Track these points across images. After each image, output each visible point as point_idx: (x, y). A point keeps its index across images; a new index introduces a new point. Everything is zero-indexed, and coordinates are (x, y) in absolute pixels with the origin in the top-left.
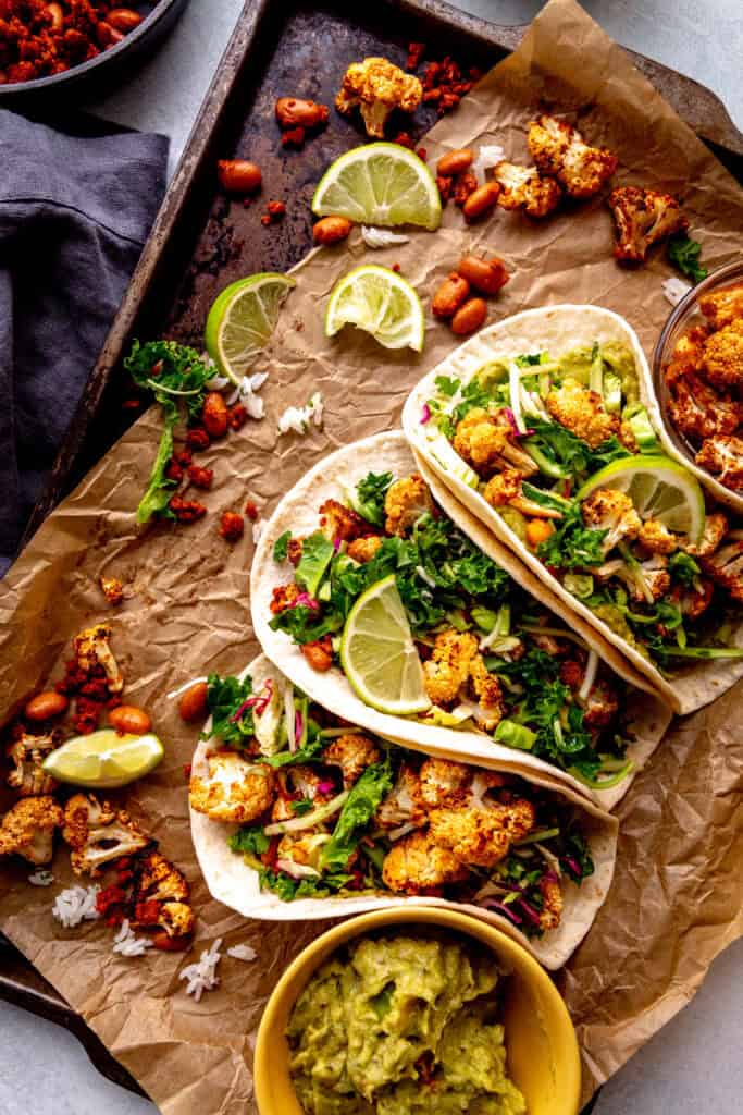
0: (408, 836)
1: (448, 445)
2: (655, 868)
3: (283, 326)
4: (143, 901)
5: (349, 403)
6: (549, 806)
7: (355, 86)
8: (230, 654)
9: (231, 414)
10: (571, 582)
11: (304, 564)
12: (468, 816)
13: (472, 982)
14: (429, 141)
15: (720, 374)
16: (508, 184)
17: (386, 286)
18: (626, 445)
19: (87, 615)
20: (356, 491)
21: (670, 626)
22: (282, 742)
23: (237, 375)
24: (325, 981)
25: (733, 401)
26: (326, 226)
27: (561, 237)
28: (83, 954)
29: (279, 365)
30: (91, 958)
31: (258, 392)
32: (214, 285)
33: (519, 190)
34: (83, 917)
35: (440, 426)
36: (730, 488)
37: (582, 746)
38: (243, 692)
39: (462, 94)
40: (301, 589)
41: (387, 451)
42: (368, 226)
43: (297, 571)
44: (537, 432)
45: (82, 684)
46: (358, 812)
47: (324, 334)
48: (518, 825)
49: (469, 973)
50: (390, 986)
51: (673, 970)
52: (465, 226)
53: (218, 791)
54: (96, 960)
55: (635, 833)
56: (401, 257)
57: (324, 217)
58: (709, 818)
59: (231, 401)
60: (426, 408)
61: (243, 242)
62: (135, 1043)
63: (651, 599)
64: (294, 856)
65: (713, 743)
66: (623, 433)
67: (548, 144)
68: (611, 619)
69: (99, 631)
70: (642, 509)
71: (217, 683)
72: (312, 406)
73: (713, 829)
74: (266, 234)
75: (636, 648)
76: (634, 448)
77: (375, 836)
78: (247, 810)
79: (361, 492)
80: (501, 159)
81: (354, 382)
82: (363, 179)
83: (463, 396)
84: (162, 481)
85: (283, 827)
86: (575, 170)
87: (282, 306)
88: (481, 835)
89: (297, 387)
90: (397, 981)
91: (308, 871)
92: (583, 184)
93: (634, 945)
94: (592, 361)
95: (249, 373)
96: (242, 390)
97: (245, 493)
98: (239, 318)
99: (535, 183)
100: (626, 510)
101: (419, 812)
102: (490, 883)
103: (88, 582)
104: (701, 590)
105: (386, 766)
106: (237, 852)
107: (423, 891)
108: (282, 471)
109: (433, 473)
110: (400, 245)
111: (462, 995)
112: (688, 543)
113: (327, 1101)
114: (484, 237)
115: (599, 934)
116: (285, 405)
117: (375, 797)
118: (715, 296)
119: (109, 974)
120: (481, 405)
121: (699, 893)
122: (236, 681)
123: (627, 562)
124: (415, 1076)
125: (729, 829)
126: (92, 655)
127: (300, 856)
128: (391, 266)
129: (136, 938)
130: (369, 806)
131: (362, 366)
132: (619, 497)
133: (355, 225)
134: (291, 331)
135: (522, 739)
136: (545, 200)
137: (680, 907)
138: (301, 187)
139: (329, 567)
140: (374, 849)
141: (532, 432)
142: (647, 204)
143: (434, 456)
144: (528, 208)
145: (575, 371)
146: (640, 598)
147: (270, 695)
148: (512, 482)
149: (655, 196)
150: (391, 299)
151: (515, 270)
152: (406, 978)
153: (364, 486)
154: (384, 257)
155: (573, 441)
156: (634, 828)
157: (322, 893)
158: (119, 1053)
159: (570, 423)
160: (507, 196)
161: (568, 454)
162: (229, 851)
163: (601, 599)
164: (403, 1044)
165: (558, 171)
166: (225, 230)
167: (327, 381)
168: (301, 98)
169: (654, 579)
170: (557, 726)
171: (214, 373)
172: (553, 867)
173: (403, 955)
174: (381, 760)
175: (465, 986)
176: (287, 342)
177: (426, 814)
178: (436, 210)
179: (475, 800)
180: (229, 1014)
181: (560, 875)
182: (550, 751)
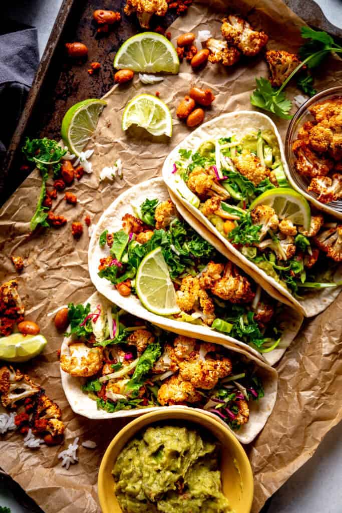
0: (169, 378)
1: (185, 184)
2: (296, 393)
3: (101, 125)
4: (38, 419)
5: (135, 164)
6: (239, 362)
7: (134, 5)
8: (79, 293)
9: (75, 172)
10: (246, 251)
11: (114, 245)
12: (197, 364)
13: (202, 447)
14: (172, 28)
15: (317, 146)
16: (214, 50)
17: (153, 104)
18: (273, 183)
19: (5, 276)
20: (140, 208)
21: (297, 272)
22: (107, 335)
23: (78, 151)
24: (131, 448)
25: (326, 159)
26: (121, 74)
27: (241, 75)
28: (8, 448)
29: (99, 145)
30: (13, 449)
31: (89, 159)
32: (65, 105)
33: (218, 54)
34: (8, 429)
35: (181, 175)
36: (323, 202)
37: (254, 330)
38: (86, 312)
39: (188, 5)
40: (114, 257)
41: (156, 188)
42: (142, 73)
43: (112, 249)
44: (229, 177)
46: (144, 365)
47: (122, 130)
48: (222, 368)
49: (201, 444)
50: (162, 447)
51: (304, 443)
52: (192, 72)
53: (75, 361)
54: (15, 450)
55: (287, 378)
56: (160, 89)
57: (120, 70)
58: (320, 367)
59: (75, 165)
60: (175, 165)
61: (79, 83)
62: (37, 488)
63: (286, 259)
64: (113, 390)
65: (323, 330)
66: (272, 176)
67: (231, 32)
68: (266, 269)
69: (12, 283)
70: (281, 213)
71: (73, 307)
72: (116, 166)
73: (322, 372)
74: (90, 79)
75: (279, 282)
76: (276, 183)
77: (154, 380)
78: (89, 370)
79: (143, 209)
80: (209, 37)
81: (137, 153)
82: (139, 50)
83: (193, 160)
84: (42, 208)
85: (108, 377)
86: (246, 43)
87: (100, 115)
88: (204, 373)
89: (108, 156)
90: (165, 445)
91: (120, 397)
92: (251, 50)
93: (285, 432)
94: (257, 140)
95: (84, 150)
96: (81, 159)
97: (84, 211)
98: (79, 123)
99: (226, 51)
100: (271, 215)
101: (174, 364)
102: (210, 400)
103: (5, 258)
104: (311, 253)
105: (158, 344)
106: (86, 393)
107: (177, 403)
108: (103, 199)
110: (159, 82)
111: (198, 453)
112: (304, 230)
113: (133, 504)
114: (202, 77)
115: (269, 429)
116: (103, 165)
117: (152, 359)
118: (315, 107)
119: (22, 457)
120: (201, 164)
121: (317, 404)
122: (82, 307)
123: (274, 240)
124: (175, 488)
125: (332, 372)
126: (10, 295)
127: (116, 390)
128: (155, 94)
129: (35, 438)
130: (150, 364)
131: (141, 145)
132: (268, 209)
133: (136, 73)
134: (104, 128)
135: (225, 328)
136: (232, 58)
137: (307, 411)
138: (108, 54)
139: (127, 247)
140: (153, 386)
141: (226, 177)
142: (282, 60)
143: (178, 190)
144: (223, 63)
145: (249, 146)
146: (281, 258)
147: (100, 312)
148: (216, 202)
149: (286, 56)
150: (155, 111)
151: (218, 93)
152: (170, 442)
153: (144, 206)
154: (150, 89)
155: (246, 182)
156: (285, 375)
157: (128, 407)
158: (30, 492)
159: (245, 173)
160: (212, 56)
161: (243, 188)
162: (81, 392)
163: (261, 258)
164: (168, 473)
165: (237, 44)
166: (69, 77)
167: (124, 153)
168: (107, 9)
169: (287, 248)
170: (241, 321)
171: (66, 153)
172: (243, 393)
173: (168, 432)
174: (155, 342)
175: (199, 449)
176: (103, 133)
177: (177, 365)
178: (177, 65)
179: (201, 356)
180: (84, 475)
181: (247, 397)
182: (239, 334)
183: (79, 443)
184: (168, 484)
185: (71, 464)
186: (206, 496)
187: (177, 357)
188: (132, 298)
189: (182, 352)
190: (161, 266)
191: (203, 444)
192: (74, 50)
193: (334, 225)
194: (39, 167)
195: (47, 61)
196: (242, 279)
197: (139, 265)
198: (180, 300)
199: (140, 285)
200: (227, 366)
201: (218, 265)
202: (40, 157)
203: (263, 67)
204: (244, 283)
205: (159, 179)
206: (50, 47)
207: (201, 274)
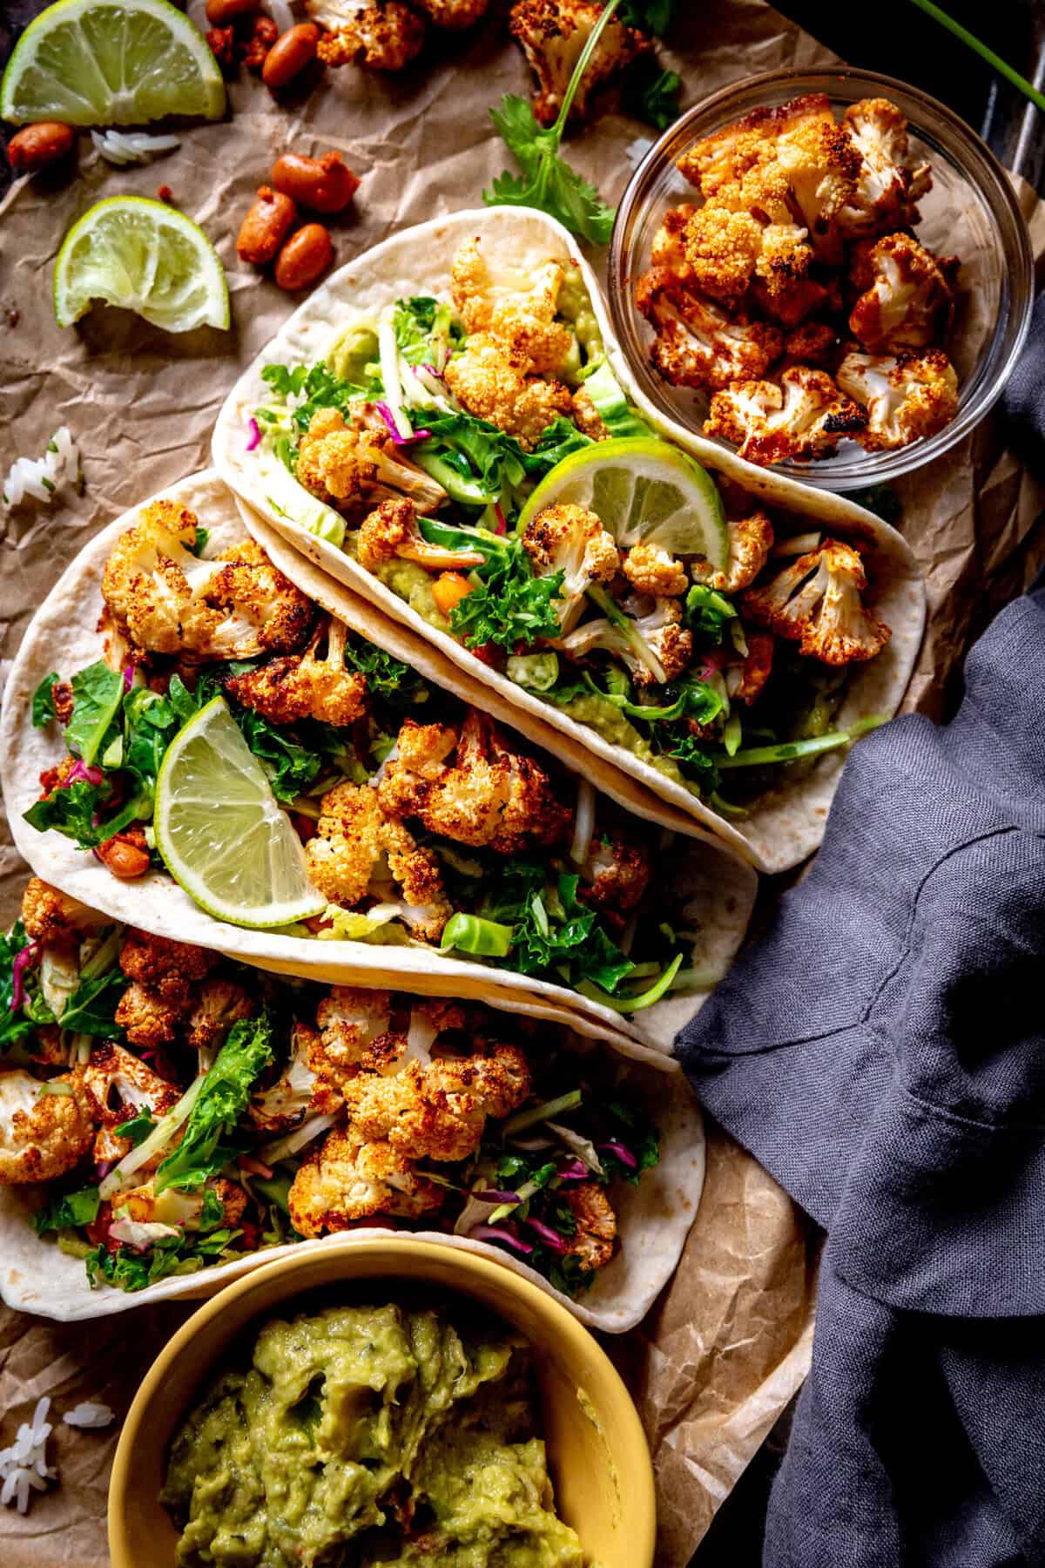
0: (320, 1142)
1: (290, 477)
5: (121, 436)
10: (520, 667)
11: (77, 718)
12: (401, 1076)
13: (464, 1363)
15: (715, 278)
16: (333, 23)
17: (151, 227)
18: (584, 428)
21: (707, 719)
24: (216, 1405)
25: (750, 323)
26: (28, 139)
27: (441, 97)
33: (347, 33)
35: (275, 450)
36: (760, 463)
37: (584, 936)
42: (102, 131)
43: (69, 732)
44: (433, 432)
46: (219, 1100)
47: (61, 326)
48: (490, 1080)
49: (456, 1353)
50: (315, 1386)
52: (275, 104)
56: (174, 175)
57: (26, 125)
60: (253, 422)
63: (662, 677)
64: (132, 1213)
66: (580, 406)
68: (601, 721)
70: (622, 526)
72: (55, 450)
75: (650, 762)
76: (594, 426)
77: (273, 1159)
78: (44, 1152)
81: (126, 401)
82: (78, 49)
83: (308, 392)
88: (428, 1104)
89: (27, 424)
90: (327, 1371)
91: (158, 1230)
93: (746, 1272)
99: (370, 17)
100: (590, 534)
101: (323, 1087)
102: (472, 1198)
104: (744, 647)
105: (260, 1021)
106: (48, 1237)
108: (24, 571)
109: (272, 530)
110: (165, 154)
111: (452, 1387)
112: (712, 570)
114: (309, 119)
115: (692, 1271)
116: (11, 456)
117: (243, 1073)
118: (694, 153)
120: (337, 404)
123: (612, 621)
124: (382, 1519)
127: (141, 1209)
128: (156, 192)
131: (133, 372)
132: (577, 514)
133: (80, 133)
135: (487, 940)
136: (395, 40)
139: (120, 715)
140: (273, 1181)
141: (424, 432)
142: (562, 23)
143: (270, 501)
144: (369, 59)
146: (646, 674)
148: (396, 517)
149: (576, 9)
150: (162, 249)
151: (369, 168)
152: (340, 1363)
154: (142, 179)
155: (491, 436)
157: (189, 1263)
159: (484, 408)
160: (329, 42)
161: (487, 460)
162: (35, 1237)
163: (578, 688)
164: (351, 1471)
167: (79, 405)
169: (661, 640)
170: (539, 909)
172: (585, 1160)
173: (335, 1329)
175: (454, 1372)
178: (214, 86)
179: (414, 1049)
180: (84, 1527)
181: (601, 1170)
182: (537, 954)
183: (54, 1417)
184: (354, 1508)
185: (34, 1494)
186: (495, 1531)
187: (335, 1063)
188: (156, 884)
189: (348, 1043)
190: (235, 763)
191: (466, 1352)
193: (812, 540)
196: (517, 764)
197: (160, 765)
198: (319, 868)
199: (173, 836)
200: (512, 1071)
201: (427, 728)
203: (513, 63)
204: (525, 774)
207: (381, 772)
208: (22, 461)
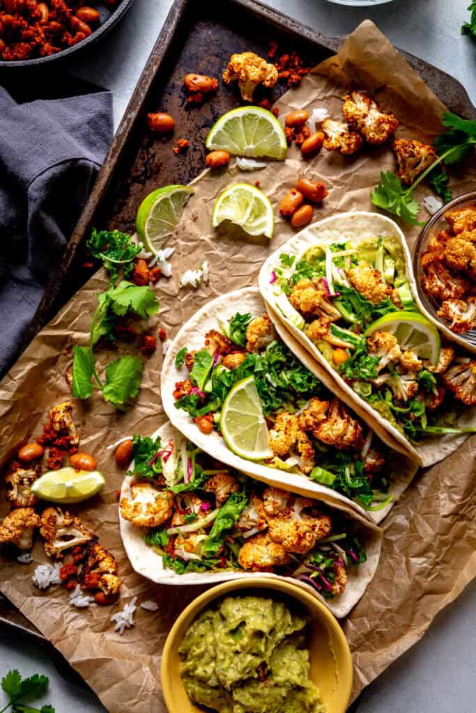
0: (255, 536)
1: (286, 298)
2: (404, 559)
3: (185, 218)
4: (89, 573)
5: (225, 268)
6: (340, 520)
7: (236, 71)
8: (147, 421)
9: (151, 273)
10: (358, 387)
11: (195, 369)
12: (291, 524)
13: (291, 623)
14: (281, 103)
15: (454, 263)
16: (330, 134)
17: (252, 196)
18: (396, 304)
19: (57, 396)
20: (229, 324)
21: (417, 414)
22: (180, 478)
23: (155, 248)
24: (203, 621)
25: (461, 279)
26: (215, 157)
27: (362, 167)
28: (50, 605)
29: (182, 243)
30: (56, 607)
31: (168, 259)
32: (142, 190)
33: (335, 139)
34: (51, 582)
35: (282, 286)
36: (456, 333)
37: (361, 485)
38: (155, 447)
39: (302, 75)
40: (194, 384)
41: (248, 299)
42: (241, 157)
43: (191, 373)
44: (342, 294)
45: (54, 439)
46: (226, 521)
47: (212, 226)
48: (320, 529)
49: (289, 619)
50: (243, 624)
51: (411, 620)
52: (302, 158)
53: (139, 508)
54: (58, 609)
55: (393, 538)
56: (261, 177)
57: (214, 150)
58: (437, 530)
59: (150, 265)
60: (274, 273)
61: (162, 164)
62: (84, 658)
63: (406, 399)
64: (185, 548)
65: (442, 485)
66: (394, 295)
67: (356, 113)
68: (381, 410)
69: (66, 407)
70: (403, 343)
71: (139, 441)
72: (202, 270)
73: (439, 536)
74: (175, 159)
75: (396, 427)
76: (400, 305)
77: (234, 536)
78: (156, 519)
79: (232, 325)
80: (325, 117)
81: (228, 256)
82: (238, 127)
83: (297, 269)
84: (107, 317)
85: (178, 530)
86: (372, 128)
87: (185, 206)
88: (299, 535)
89: (193, 257)
90: (247, 621)
91: (193, 556)
92: (377, 137)
93: (389, 605)
94: (378, 248)
95: (163, 247)
96: (159, 259)
97: (158, 322)
98: (159, 214)
99: (346, 135)
100: (393, 345)
101: (262, 521)
102: (303, 565)
103: (58, 375)
104: (436, 393)
105: (243, 495)
106: (149, 545)
107: (263, 569)
108: (182, 309)
109: (277, 317)
110: (260, 169)
111: (285, 630)
112: (430, 365)
113: (202, 690)
114: (313, 166)
115: (368, 598)
116: (185, 268)
117: (236, 513)
118: (453, 214)
119: (67, 617)
120: (308, 275)
121: (430, 574)
122: (151, 440)
123: (392, 375)
124: (256, 676)
125: (449, 537)
126: (62, 422)
127: (188, 547)
128: (254, 183)
129: (84, 595)
130: (233, 519)
131: (233, 246)
132: (389, 337)
133: (233, 156)
134: (189, 221)
135: (327, 479)
136: (352, 146)
137: (417, 582)
138: (199, 129)
139: (211, 371)
140: (234, 544)
141: (338, 294)
142: (415, 152)
143: (277, 306)
144: (342, 150)
145: (366, 255)
146: (399, 397)
147: (172, 449)
148: (326, 325)
149: (420, 147)
150: (254, 205)
151: (332, 188)
152: (252, 619)
153: (234, 322)
154: (251, 177)
155: (363, 301)
156: (392, 535)
157: (202, 569)
158: (75, 664)
159: (361, 290)
160: (329, 142)
161: (359, 309)
162: (143, 544)
163: (376, 397)
164: (249, 658)
165: (361, 128)
166: (150, 156)
167: (211, 254)
168: (201, 74)
169: (408, 386)
170: (348, 472)
171: (141, 250)
172: (342, 557)
173: (250, 606)
174: (240, 490)
175: (287, 626)
176: (187, 228)
177: (266, 522)
178: (284, 149)
179: (296, 515)
180: (141, 643)
181: (346, 562)
182: (343, 487)
183: (137, 604)
184: (247, 670)
185: (126, 628)
186: (292, 685)
187: (268, 514)
188: (214, 435)
189: (274, 508)
190: (253, 400)
191: (292, 619)
192: (158, 123)
193: (467, 361)
194: (106, 265)
195: (123, 134)
196: (353, 422)
197: (225, 397)
199: (226, 421)
200: (326, 525)
201: (324, 403)
202: (108, 253)
203: (389, 159)
204: (356, 428)
205: (253, 289)
206: (129, 117)
207: (300, 412)
208: (190, 271)
